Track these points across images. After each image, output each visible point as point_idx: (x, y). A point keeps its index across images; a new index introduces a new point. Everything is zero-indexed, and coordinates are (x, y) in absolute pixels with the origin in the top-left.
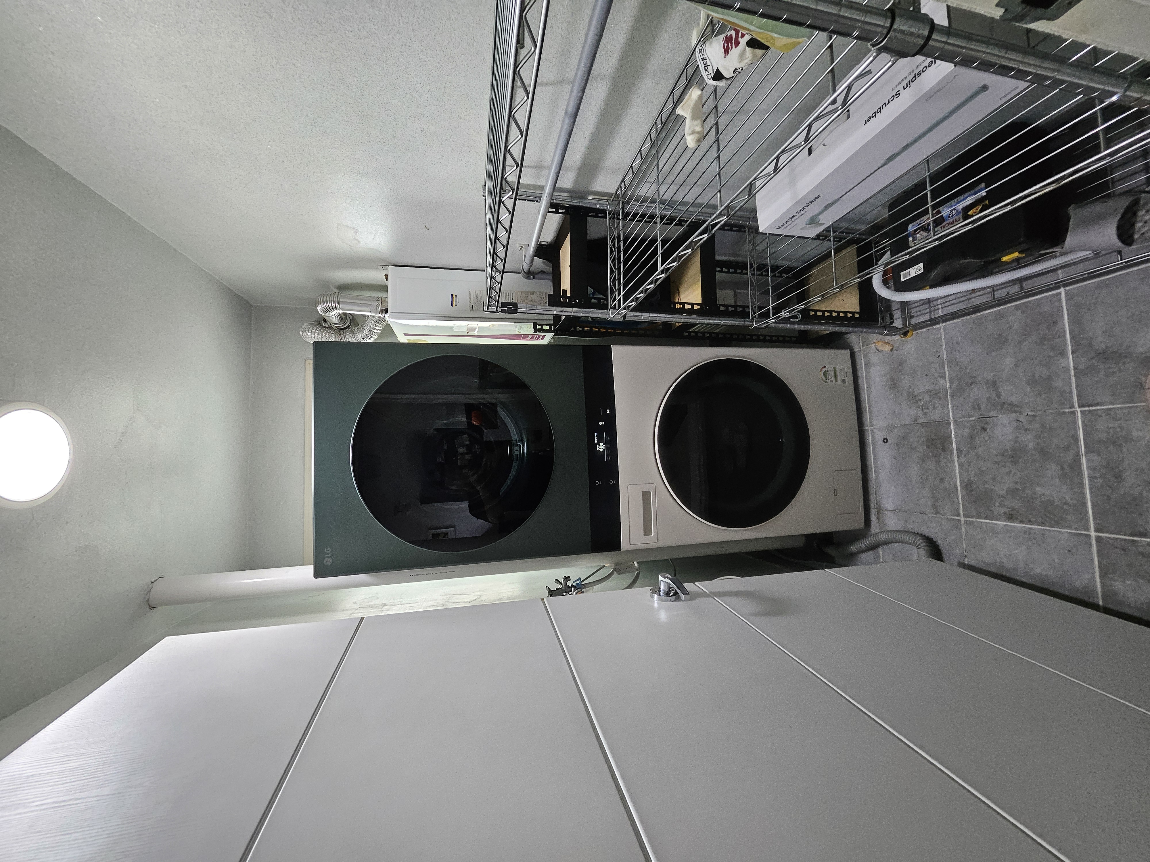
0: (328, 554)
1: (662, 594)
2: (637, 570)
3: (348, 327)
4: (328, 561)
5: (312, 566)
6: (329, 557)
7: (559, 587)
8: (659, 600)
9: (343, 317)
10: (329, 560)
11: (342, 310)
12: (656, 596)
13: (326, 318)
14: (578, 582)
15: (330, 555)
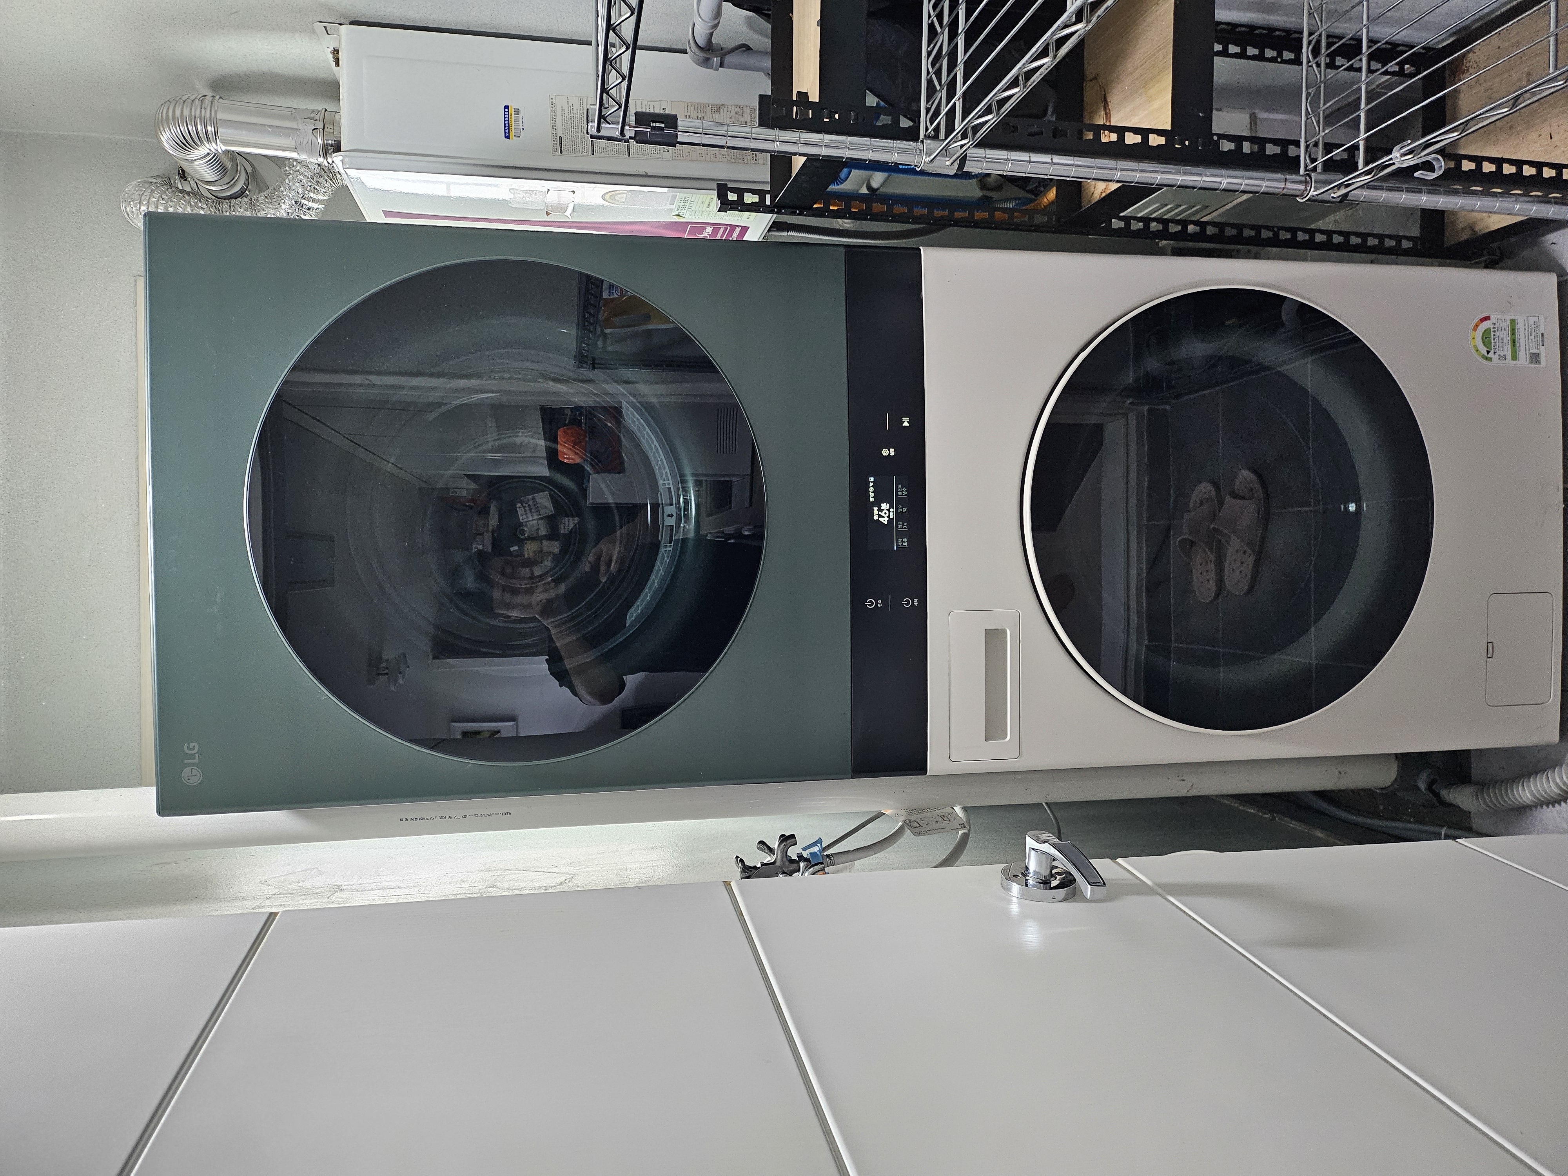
0: (193, 756)
1: (1031, 882)
2: (963, 826)
3: (241, 194)
4: (192, 776)
5: (155, 788)
6: (193, 764)
7: (768, 859)
8: (1023, 896)
9: (229, 165)
10: (195, 772)
11: (224, 142)
12: (1015, 888)
13: (186, 166)
14: (816, 849)
15: (196, 761)
